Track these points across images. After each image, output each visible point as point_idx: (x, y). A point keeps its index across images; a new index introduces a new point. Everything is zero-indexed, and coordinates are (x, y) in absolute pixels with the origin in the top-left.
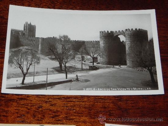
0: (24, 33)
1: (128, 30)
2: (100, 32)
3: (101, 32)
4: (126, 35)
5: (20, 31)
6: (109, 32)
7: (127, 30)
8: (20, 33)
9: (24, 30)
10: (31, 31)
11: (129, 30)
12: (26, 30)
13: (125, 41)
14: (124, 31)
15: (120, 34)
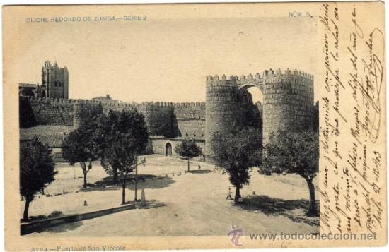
0: (44, 92)
1: (270, 73)
2: (207, 78)
3: (209, 79)
4: (265, 87)
5: (35, 88)
6: (228, 79)
7: (267, 72)
8: (34, 91)
9: (44, 82)
10: (58, 84)
11: (273, 72)
12: (48, 82)
13: (262, 102)
14: (261, 77)
15: (252, 84)
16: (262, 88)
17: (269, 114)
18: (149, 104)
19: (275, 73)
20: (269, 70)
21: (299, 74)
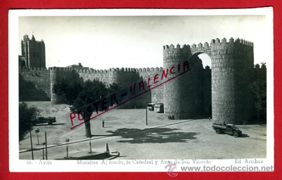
1: (217, 42)
2: (164, 47)
3: (166, 47)
4: (213, 54)
6: (181, 47)
7: (214, 41)
9: (23, 53)
10: (36, 55)
11: (219, 40)
12: (27, 53)
14: (209, 45)
15: (202, 51)
16: (210, 55)
17: (216, 76)
18: (115, 70)
19: (221, 41)
20: (215, 39)
21: (241, 42)
